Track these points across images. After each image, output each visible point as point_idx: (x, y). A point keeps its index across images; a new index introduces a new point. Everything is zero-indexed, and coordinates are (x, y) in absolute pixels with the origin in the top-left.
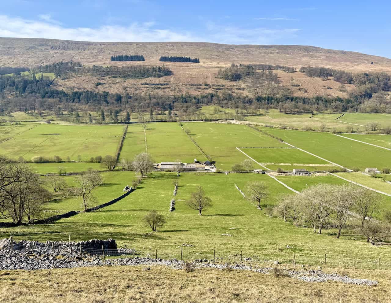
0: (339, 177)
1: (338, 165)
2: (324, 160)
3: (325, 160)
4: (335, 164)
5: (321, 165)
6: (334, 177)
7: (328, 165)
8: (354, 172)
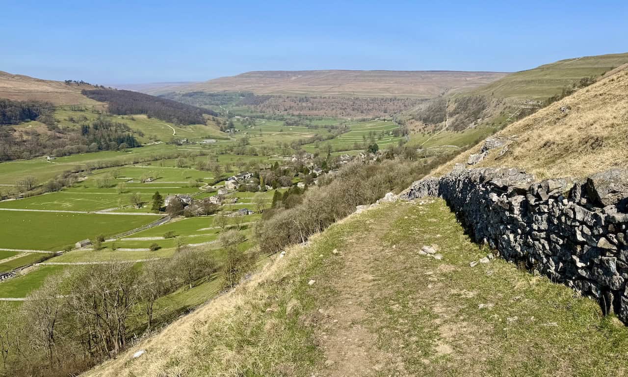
0: (59, 264)
1: (35, 251)
2: (5, 250)
3: (8, 250)
4: (28, 251)
5: (10, 259)
6: (53, 266)
7: (19, 256)
8: (67, 252)
